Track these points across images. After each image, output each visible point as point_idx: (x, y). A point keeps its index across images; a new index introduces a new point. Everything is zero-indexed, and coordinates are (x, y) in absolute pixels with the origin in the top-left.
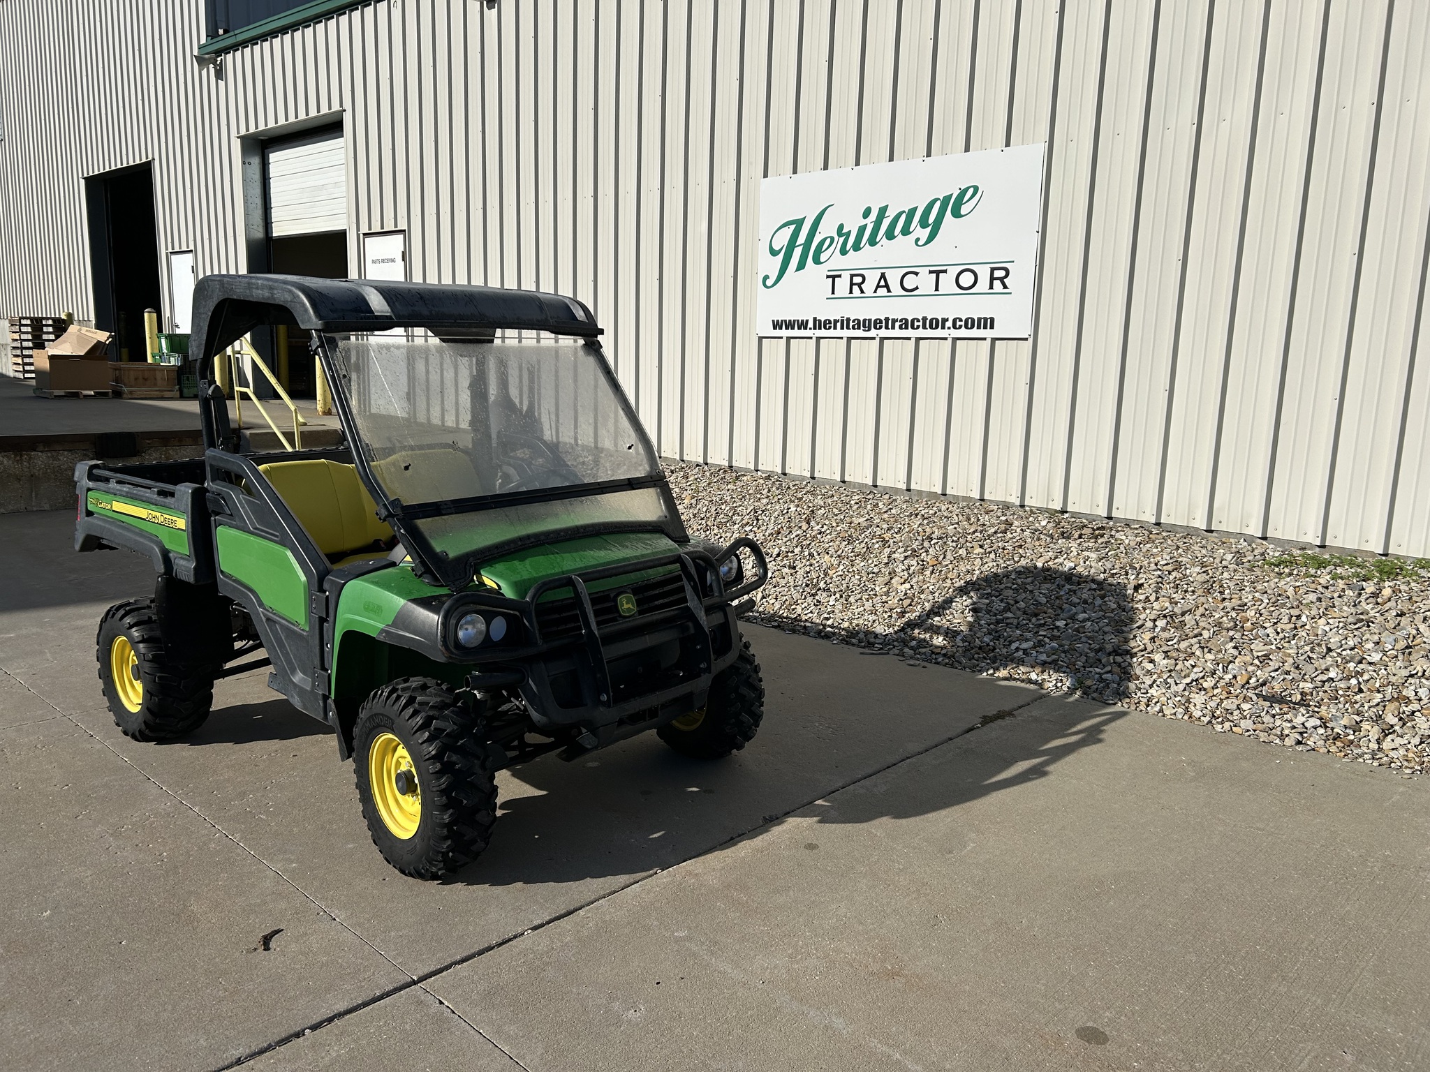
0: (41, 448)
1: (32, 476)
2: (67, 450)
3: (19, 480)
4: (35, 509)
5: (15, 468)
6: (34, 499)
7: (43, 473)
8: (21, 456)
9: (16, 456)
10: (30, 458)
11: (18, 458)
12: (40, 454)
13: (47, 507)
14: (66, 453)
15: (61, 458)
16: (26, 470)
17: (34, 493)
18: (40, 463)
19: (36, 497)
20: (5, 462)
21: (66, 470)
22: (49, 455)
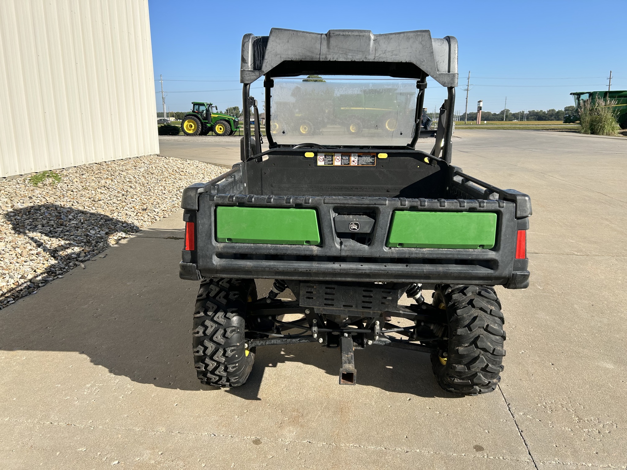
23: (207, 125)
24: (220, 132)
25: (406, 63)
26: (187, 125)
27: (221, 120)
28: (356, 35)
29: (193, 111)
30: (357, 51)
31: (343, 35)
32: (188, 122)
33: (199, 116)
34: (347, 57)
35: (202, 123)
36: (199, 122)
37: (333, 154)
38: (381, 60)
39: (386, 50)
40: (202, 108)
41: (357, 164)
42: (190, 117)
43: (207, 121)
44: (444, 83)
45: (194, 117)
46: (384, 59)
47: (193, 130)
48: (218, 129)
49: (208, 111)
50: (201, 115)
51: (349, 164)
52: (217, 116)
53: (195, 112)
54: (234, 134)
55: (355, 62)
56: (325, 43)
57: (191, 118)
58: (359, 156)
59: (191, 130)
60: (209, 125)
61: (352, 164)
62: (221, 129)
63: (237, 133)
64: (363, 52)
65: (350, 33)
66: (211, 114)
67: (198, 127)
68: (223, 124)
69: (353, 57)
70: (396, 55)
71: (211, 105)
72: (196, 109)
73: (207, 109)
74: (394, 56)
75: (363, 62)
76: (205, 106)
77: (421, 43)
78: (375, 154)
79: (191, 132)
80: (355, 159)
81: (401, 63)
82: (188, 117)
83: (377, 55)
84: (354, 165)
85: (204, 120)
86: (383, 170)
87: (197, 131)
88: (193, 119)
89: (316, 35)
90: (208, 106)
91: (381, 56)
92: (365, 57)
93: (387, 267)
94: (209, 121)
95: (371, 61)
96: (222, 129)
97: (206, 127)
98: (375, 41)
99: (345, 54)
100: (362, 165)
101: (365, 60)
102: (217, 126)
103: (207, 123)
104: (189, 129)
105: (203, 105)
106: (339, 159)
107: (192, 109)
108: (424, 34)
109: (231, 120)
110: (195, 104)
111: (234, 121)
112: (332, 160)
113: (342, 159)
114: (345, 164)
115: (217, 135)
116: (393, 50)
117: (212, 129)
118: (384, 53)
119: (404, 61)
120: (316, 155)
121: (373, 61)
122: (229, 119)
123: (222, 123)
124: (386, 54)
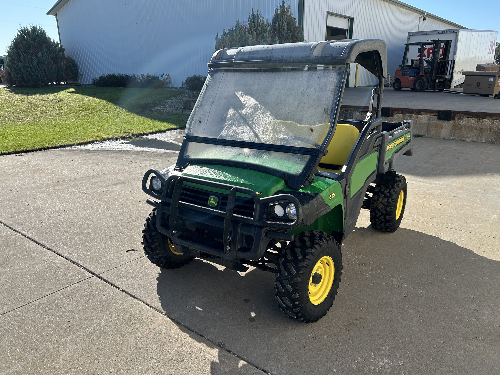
0: (488, 118)
1: (481, 128)
2: (498, 120)
3: (476, 129)
4: (479, 141)
5: (476, 124)
6: (480, 137)
7: (486, 128)
8: (479, 120)
9: (477, 120)
10: (482, 121)
11: (478, 121)
12: (487, 120)
13: (484, 141)
14: (497, 121)
15: (495, 123)
16: (480, 125)
17: (480, 135)
18: (486, 124)
19: (481, 137)
20: (473, 122)
21: (495, 128)
22: (490, 121)
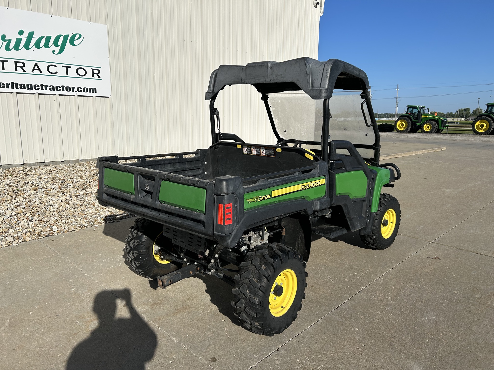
23: (417, 124)
24: (428, 130)
25: (290, 83)
26: (400, 124)
27: (430, 120)
28: (260, 66)
29: (407, 113)
30: (261, 76)
31: (253, 66)
32: (401, 122)
33: (411, 117)
34: (255, 81)
35: (412, 122)
36: (410, 122)
37: (251, 147)
38: (275, 82)
39: (277, 75)
40: (415, 110)
41: (265, 155)
42: (403, 117)
43: (417, 121)
44: (314, 97)
45: (406, 118)
46: (276, 81)
47: (404, 128)
48: (426, 128)
49: (419, 112)
50: (413, 116)
51: (260, 154)
52: (427, 116)
53: (408, 114)
54: (442, 131)
55: (259, 84)
56: (244, 72)
57: (404, 119)
58: (265, 149)
59: (402, 128)
60: (418, 124)
61: (262, 154)
62: (428, 127)
63: (444, 132)
64: (264, 76)
65: (256, 65)
66: (421, 115)
67: (408, 126)
68: (432, 124)
69: (258, 81)
70: (284, 77)
71: (424, 107)
72: (410, 111)
73: (418, 111)
74: (283, 78)
75: (264, 84)
76: (417, 109)
77: (299, 68)
78: (274, 149)
79: (402, 129)
80: (263, 151)
81: (287, 82)
82: (401, 117)
83: (272, 78)
84: (263, 155)
85: (415, 120)
86: (280, 160)
87: (407, 129)
88: (405, 119)
89: (240, 67)
90: (420, 109)
91: (274, 78)
92: (265, 80)
93: (160, 215)
94: (419, 121)
95: (268, 82)
96: (430, 127)
97: (415, 126)
98: (271, 69)
99: (254, 79)
100: (268, 155)
101: (265, 82)
102: (425, 125)
103: (417, 122)
104: (401, 127)
105: (416, 107)
106: (255, 151)
107: (406, 111)
108: (301, 60)
109: (439, 120)
110: (409, 107)
111: (443, 121)
112: (251, 151)
113: (256, 150)
114: (258, 154)
115: (424, 133)
116: (282, 74)
117: (421, 127)
118: (276, 76)
119: (288, 81)
120: (242, 147)
121: (270, 82)
122: (438, 119)
123: (430, 123)
124: (277, 77)
